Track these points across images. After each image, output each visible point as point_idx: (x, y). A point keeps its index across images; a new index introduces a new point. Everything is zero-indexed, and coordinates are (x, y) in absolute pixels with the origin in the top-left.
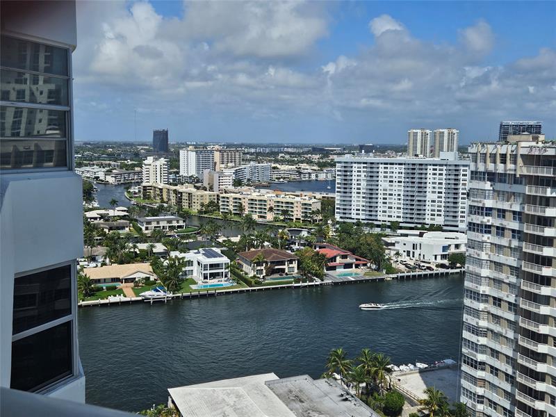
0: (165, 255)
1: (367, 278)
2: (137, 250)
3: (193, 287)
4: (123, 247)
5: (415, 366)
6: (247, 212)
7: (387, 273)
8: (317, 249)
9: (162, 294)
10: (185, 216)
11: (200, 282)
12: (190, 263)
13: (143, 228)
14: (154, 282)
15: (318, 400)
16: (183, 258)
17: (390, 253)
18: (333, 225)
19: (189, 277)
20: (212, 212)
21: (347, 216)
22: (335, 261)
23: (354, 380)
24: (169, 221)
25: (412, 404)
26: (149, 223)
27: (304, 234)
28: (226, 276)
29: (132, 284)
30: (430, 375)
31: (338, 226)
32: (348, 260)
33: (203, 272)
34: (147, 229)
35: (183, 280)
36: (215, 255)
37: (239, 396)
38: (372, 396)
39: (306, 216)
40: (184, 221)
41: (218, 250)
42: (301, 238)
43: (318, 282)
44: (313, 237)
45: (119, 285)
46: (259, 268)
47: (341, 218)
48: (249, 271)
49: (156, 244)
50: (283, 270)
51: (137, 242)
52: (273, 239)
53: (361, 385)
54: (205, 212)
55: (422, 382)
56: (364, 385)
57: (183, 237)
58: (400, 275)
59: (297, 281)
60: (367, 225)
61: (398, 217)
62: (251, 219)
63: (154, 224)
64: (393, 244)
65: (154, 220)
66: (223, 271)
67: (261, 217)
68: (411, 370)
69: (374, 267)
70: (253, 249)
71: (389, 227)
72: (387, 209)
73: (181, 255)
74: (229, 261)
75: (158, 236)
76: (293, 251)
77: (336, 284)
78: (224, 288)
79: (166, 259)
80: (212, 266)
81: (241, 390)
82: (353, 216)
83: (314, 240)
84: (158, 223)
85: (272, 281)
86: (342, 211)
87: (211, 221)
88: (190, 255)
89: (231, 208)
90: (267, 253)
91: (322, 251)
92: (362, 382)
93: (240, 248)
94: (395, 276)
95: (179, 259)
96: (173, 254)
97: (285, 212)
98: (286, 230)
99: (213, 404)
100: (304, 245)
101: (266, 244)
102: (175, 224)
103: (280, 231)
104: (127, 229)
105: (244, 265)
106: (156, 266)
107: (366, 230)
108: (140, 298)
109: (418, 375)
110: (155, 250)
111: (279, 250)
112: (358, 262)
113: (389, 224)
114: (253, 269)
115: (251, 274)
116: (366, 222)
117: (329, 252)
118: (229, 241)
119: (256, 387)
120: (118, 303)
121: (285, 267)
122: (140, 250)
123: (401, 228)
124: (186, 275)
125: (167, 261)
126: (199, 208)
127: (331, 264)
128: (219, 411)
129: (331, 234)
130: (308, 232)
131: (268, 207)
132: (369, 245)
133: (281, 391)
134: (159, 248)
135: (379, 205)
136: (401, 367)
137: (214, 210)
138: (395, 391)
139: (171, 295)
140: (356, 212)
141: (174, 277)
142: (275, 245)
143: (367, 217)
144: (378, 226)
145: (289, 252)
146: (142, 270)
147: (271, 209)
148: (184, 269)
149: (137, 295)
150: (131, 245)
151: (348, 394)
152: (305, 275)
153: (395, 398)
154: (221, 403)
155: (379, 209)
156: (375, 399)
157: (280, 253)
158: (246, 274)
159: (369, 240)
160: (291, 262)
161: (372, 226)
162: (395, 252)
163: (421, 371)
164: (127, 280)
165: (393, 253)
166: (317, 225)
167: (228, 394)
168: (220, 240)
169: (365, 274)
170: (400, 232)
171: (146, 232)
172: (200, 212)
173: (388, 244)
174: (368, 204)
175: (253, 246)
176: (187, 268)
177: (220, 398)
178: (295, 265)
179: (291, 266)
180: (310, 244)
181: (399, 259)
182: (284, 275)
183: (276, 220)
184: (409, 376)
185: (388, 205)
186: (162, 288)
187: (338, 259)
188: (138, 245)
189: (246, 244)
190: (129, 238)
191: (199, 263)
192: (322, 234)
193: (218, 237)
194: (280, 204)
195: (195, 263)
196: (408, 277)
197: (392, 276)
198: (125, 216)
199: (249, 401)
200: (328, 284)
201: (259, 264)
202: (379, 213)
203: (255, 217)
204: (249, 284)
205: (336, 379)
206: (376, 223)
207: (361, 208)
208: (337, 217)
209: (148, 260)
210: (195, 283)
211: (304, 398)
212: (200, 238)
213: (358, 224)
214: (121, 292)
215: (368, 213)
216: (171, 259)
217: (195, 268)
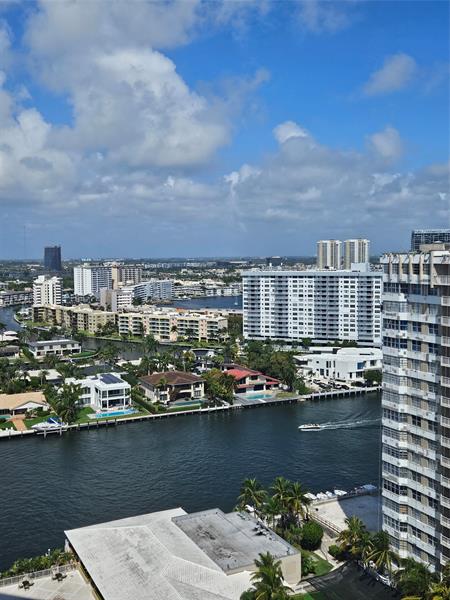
0: (59, 382)
1: (279, 399)
2: (27, 378)
3: (91, 416)
4: (14, 376)
5: (333, 493)
6: (148, 333)
7: (300, 394)
8: (225, 370)
9: (56, 425)
10: (81, 339)
11: (98, 411)
12: (87, 390)
13: (35, 354)
14: (48, 413)
15: (230, 536)
16: (80, 385)
17: (302, 372)
18: (241, 344)
19: (86, 405)
20: (110, 333)
21: (256, 333)
22: (245, 382)
23: (268, 511)
24: (64, 345)
25: (331, 534)
26: (41, 347)
27: (211, 354)
28: (127, 403)
29: (23, 416)
30: (350, 503)
31: (246, 345)
32: (259, 381)
33: (102, 400)
34: (39, 354)
35: (79, 409)
36: (115, 381)
37: (143, 536)
38: (289, 528)
39: (212, 335)
40: (80, 345)
41: (118, 375)
42: (207, 359)
43: (227, 406)
44: (221, 357)
45: (9, 418)
46: (163, 393)
47: (250, 336)
48: (152, 396)
49: (49, 371)
50: (189, 394)
51: (29, 369)
52: (177, 360)
53: (276, 517)
54: (103, 334)
55: (341, 510)
56: (279, 516)
57: (79, 362)
58: (314, 395)
59: (204, 405)
60: (277, 342)
61: (311, 333)
62: (153, 340)
63: (47, 349)
64: (306, 363)
65: (46, 345)
66: (124, 397)
67: (164, 337)
68: (329, 498)
69: (286, 387)
70: (155, 373)
71: (300, 344)
72: (298, 326)
73: (76, 382)
74: (129, 386)
75: (51, 361)
76: (199, 373)
77: (246, 408)
78: (125, 416)
79: (61, 387)
80: (112, 393)
81: (145, 528)
82: (262, 334)
83: (221, 359)
84: (51, 347)
85: (177, 407)
86: (250, 329)
87: (110, 343)
88: (86, 382)
89: (131, 328)
90: (172, 376)
91: (230, 372)
92: (277, 514)
93: (141, 372)
94: (309, 396)
95: (75, 387)
96: (68, 381)
97: (189, 332)
98: (191, 351)
99: (115, 545)
100: (210, 366)
101: (170, 366)
102: (69, 347)
103: (185, 352)
104: (17, 355)
105: (147, 390)
106: (50, 395)
107: (277, 348)
108: (32, 431)
109: (337, 503)
110: (48, 378)
111: (184, 373)
112: (269, 383)
113: (300, 341)
114: (156, 394)
115: (154, 400)
116: (276, 339)
117: (237, 373)
118: (130, 364)
119: (162, 524)
120: (7, 437)
121: (191, 391)
122: (31, 378)
123: (313, 345)
124: (83, 403)
125: (62, 389)
126: (96, 329)
127: (241, 386)
128: (122, 554)
129: (239, 353)
130: (215, 352)
131: (171, 326)
132: (280, 364)
133: (190, 528)
134: (53, 374)
135: (289, 321)
136: (319, 496)
137: (114, 331)
138: (313, 522)
139: (66, 426)
140: (265, 329)
141: (69, 405)
142: (179, 367)
143: (278, 334)
144: (289, 343)
145: (195, 374)
146: (34, 400)
147: (174, 329)
148: (80, 397)
149: (29, 428)
150: (21, 372)
151: (262, 527)
152: (213, 398)
153: (313, 529)
154: (123, 545)
155: (289, 325)
156: (292, 532)
157: (185, 376)
158: (149, 400)
159: (281, 358)
160: (197, 385)
161: (283, 343)
162: (307, 371)
163: (340, 499)
164: (17, 412)
165: (306, 372)
166: (224, 344)
167: (132, 534)
168: (120, 364)
169: (277, 396)
170: (312, 349)
171: (38, 357)
172: (97, 334)
173: (300, 363)
174: (278, 321)
175: (155, 369)
176: (84, 396)
177: (123, 539)
178: (201, 388)
179: (197, 389)
180: (217, 365)
181: (313, 378)
182: (190, 400)
183: (180, 340)
184: (326, 505)
185: (298, 321)
186: (57, 419)
187: (248, 381)
188: (29, 372)
189: (149, 367)
190: (19, 364)
191: (97, 390)
192: (229, 354)
193: (117, 361)
194: (184, 323)
195: (93, 391)
196: (323, 397)
197: (305, 396)
198: (14, 341)
199: (156, 541)
200: (237, 408)
201: (162, 388)
202: (289, 330)
203: (157, 337)
204: (152, 411)
205: (249, 512)
206: (287, 340)
207: (270, 325)
208: (246, 335)
209: (40, 388)
210: (93, 412)
211: (214, 534)
212: (97, 362)
213: (268, 342)
214: (10, 425)
215: (278, 330)
216: (66, 386)
217: (93, 395)
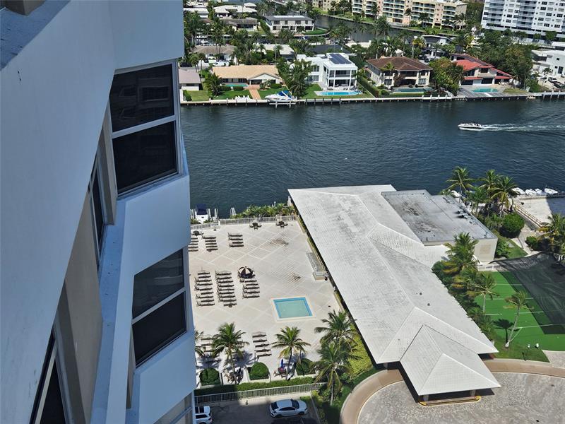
0: (291, 57)
1: (507, 95)
2: (264, 51)
3: (318, 93)
4: (251, 47)
5: (543, 191)
6: (381, 14)
7: (530, 91)
8: (455, 60)
9: (286, 98)
10: (315, 16)
11: (325, 89)
12: (316, 68)
13: (271, 28)
14: (279, 86)
15: (433, 214)
16: (310, 62)
17: (537, 69)
18: (477, 33)
19: (314, 82)
20: (342, 13)
21: (495, 23)
22: (473, 75)
23: (473, 199)
24: (298, 21)
25: (532, 227)
26: (277, 22)
27: (443, 42)
28: (352, 84)
29: (258, 86)
30: (558, 201)
31: (482, 34)
32: (488, 75)
33: (329, 79)
34: (275, 28)
35: (308, 86)
36: (343, 61)
37: (354, 203)
38: (490, 216)
39: (447, 22)
40: (313, 22)
41: (346, 56)
42: (437, 47)
43: (450, 96)
44: (452, 46)
45: (247, 87)
46: (388, 78)
47: (488, 25)
48: (377, 80)
49: (283, 46)
50: (413, 82)
51: (265, 43)
52: (406, 46)
53: (480, 205)
54: (336, 13)
55: (548, 207)
56: (484, 205)
57: (311, 40)
58: (545, 93)
59: (427, 94)
60: (517, 34)
61: (557, 26)
62: (385, 22)
63: (282, 24)
64: (544, 59)
65: (282, 19)
66: (350, 78)
67: (396, 20)
68: (538, 195)
69: (516, 83)
70: (383, 57)
71: (543, 38)
72: (545, 17)
73: (308, 59)
74: (356, 68)
75: (286, 37)
76: (426, 60)
77: (470, 100)
78: (349, 97)
79: (293, 62)
80: (339, 73)
81: (357, 197)
82: (502, 23)
83: (453, 49)
84: (286, 22)
85: (401, 93)
86: (490, 17)
87: (342, 23)
88: (317, 60)
89: (364, 8)
90: (399, 61)
91: (460, 63)
92: (482, 202)
93: (370, 55)
94: (539, 94)
95: (305, 63)
96: (300, 57)
97: (423, 16)
98: (422, 37)
99: (329, 207)
100: (440, 55)
101: (398, 51)
102: (303, 24)
103: (416, 37)
104: (255, 28)
105: (373, 74)
106: (282, 69)
107: (515, 41)
108: (265, 101)
109: (545, 200)
110: (282, 52)
111: (411, 59)
112: (499, 77)
113: (544, 34)
114: (381, 79)
115: (379, 84)
116: (516, 30)
117: (466, 64)
118: (359, 46)
119: (372, 196)
120: (244, 104)
121: (417, 78)
122: (267, 51)
123: (558, 40)
124: (311, 80)
125: (294, 64)
126: (330, 7)
127: (466, 78)
128: (335, 215)
129: (473, 43)
130: (447, 40)
131: (406, 8)
132: (515, 58)
133: (397, 203)
134: (286, 50)
135: (536, 10)
136: (527, 191)
137: (346, 11)
138: (516, 214)
139: (296, 100)
140: (506, 18)
141: (299, 81)
142: (408, 53)
143: (519, 25)
144: (530, 36)
145: (423, 62)
146: (268, 72)
147: (408, 12)
148: (309, 74)
149: (263, 98)
150: (258, 45)
151: (465, 212)
152: (437, 88)
153: (514, 220)
154: (336, 208)
155: (535, 16)
156: (493, 219)
157: (412, 63)
158: (374, 83)
159: (517, 52)
160: (423, 73)
161: (523, 36)
162: (544, 68)
163: (549, 197)
164: (253, 82)
165: (542, 68)
166: (459, 32)
167: (344, 200)
168: (349, 45)
169: (505, 91)
170: (555, 44)
171: (274, 32)
172: (331, 12)
173: (538, 58)
174: (523, 10)
175: (384, 53)
176: (313, 73)
177: (336, 203)
178: (427, 77)
179: (422, 77)
180: (447, 54)
181: (549, 76)
182: (414, 87)
183: (412, 24)
184: (533, 201)
185: (546, 11)
186: (287, 92)
187: (477, 73)
188: (265, 45)
189: (377, 50)
190: (256, 37)
191: (325, 69)
192: (462, 42)
193: (347, 41)
194: (419, 7)
195: (322, 69)
196: (555, 97)
197: (535, 94)
198: (253, 13)
199: (364, 209)
200: (461, 100)
201: (388, 73)
202: (534, 21)
203: (390, 20)
204: (376, 94)
205: (454, 197)
206: (528, 32)
207: (513, 14)
208: (484, 24)
209: (274, 62)
210: (320, 89)
211: (419, 211)
212: (328, 42)
213: (507, 33)
214: (247, 93)
215: (521, 20)
216: (297, 63)
217: (321, 73)
